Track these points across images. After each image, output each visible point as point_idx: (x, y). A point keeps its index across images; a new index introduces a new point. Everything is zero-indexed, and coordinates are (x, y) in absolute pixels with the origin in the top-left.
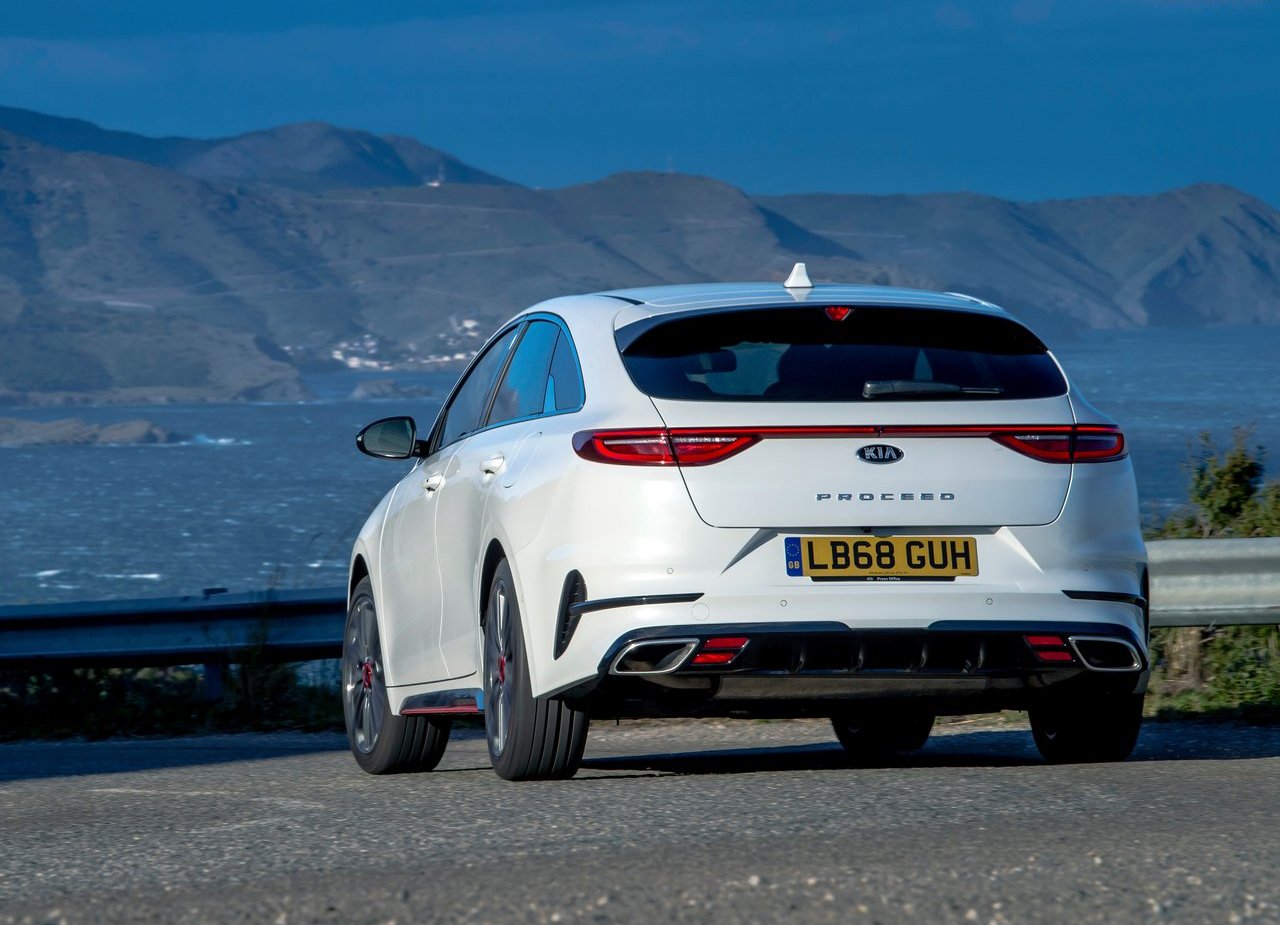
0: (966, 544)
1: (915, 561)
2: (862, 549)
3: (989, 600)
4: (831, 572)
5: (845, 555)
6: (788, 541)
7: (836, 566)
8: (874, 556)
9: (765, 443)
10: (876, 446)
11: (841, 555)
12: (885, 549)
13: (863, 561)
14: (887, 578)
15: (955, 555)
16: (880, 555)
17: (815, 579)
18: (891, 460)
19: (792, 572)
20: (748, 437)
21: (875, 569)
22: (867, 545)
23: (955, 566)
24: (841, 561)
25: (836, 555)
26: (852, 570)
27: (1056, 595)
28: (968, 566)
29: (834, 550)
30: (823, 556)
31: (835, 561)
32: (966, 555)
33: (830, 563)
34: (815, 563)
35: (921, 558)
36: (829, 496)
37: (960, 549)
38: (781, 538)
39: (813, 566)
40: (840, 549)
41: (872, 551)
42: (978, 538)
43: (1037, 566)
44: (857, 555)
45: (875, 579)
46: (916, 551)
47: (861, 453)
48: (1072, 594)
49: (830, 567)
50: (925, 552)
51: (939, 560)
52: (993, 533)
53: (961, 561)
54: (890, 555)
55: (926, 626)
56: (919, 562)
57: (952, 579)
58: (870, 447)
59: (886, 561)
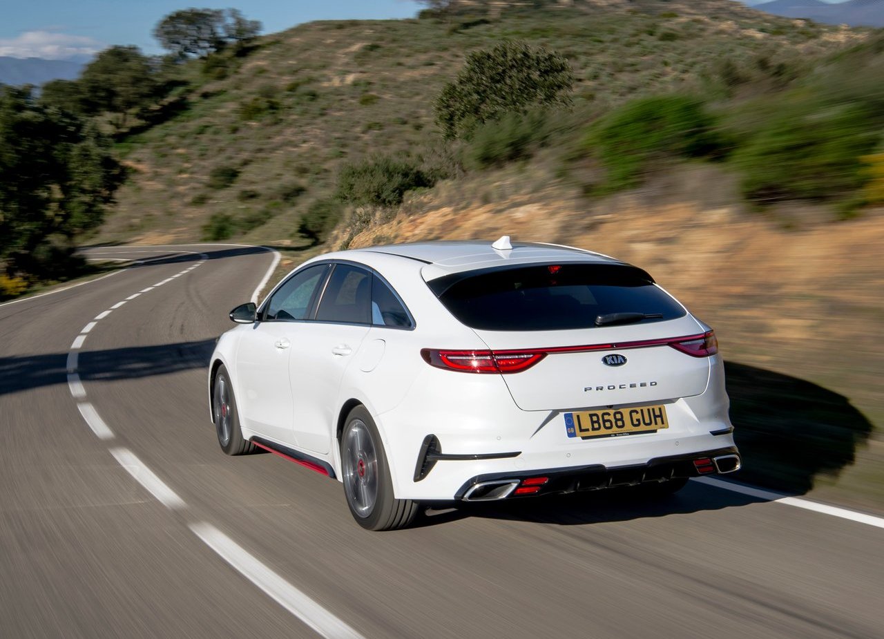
0: (660, 409)
1: (636, 423)
2: (606, 417)
3: (677, 442)
4: (591, 433)
5: (598, 422)
6: (565, 415)
7: (594, 429)
8: (613, 421)
9: (550, 357)
10: (612, 355)
11: (596, 422)
12: (618, 416)
13: (608, 424)
14: (622, 434)
15: (656, 417)
16: (617, 420)
17: (584, 438)
18: (621, 364)
19: (571, 435)
20: (539, 354)
21: (615, 429)
22: (609, 414)
23: (656, 424)
24: (596, 426)
25: (593, 422)
26: (603, 431)
27: (706, 435)
28: (663, 423)
29: (592, 419)
30: (586, 423)
31: (593, 426)
32: (661, 416)
33: (590, 428)
34: (583, 428)
35: (638, 420)
36: (591, 389)
37: (657, 413)
38: (562, 415)
39: (581, 430)
40: (595, 418)
41: (611, 418)
42: (666, 406)
43: (696, 418)
44: (604, 421)
45: (615, 435)
46: (635, 416)
47: (605, 360)
48: (715, 433)
49: (590, 430)
50: (639, 416)
51: (647, 421)
52: (674, 402)
53: (659, 420)
54: (622, 419)
55: (646, 462)
56: (637, 423)
57: (655, 431)
58: (609, 356)
59: (620, 423)
